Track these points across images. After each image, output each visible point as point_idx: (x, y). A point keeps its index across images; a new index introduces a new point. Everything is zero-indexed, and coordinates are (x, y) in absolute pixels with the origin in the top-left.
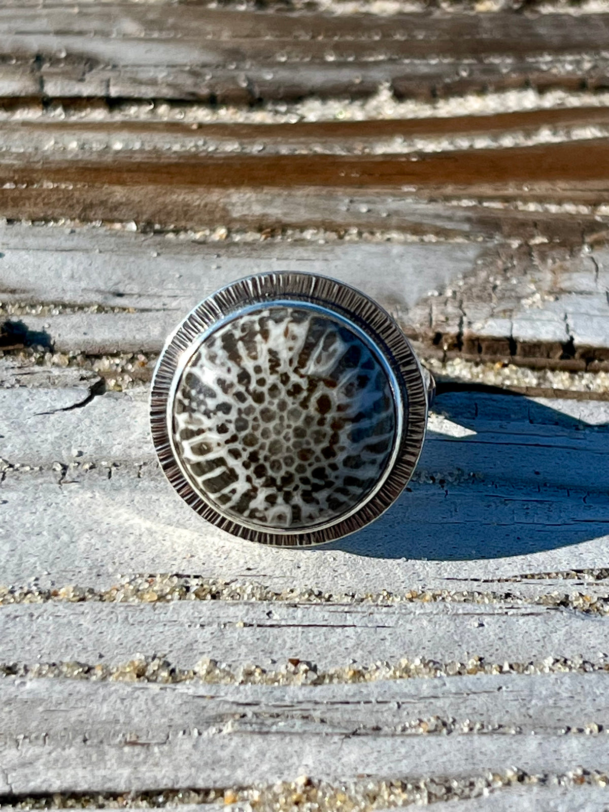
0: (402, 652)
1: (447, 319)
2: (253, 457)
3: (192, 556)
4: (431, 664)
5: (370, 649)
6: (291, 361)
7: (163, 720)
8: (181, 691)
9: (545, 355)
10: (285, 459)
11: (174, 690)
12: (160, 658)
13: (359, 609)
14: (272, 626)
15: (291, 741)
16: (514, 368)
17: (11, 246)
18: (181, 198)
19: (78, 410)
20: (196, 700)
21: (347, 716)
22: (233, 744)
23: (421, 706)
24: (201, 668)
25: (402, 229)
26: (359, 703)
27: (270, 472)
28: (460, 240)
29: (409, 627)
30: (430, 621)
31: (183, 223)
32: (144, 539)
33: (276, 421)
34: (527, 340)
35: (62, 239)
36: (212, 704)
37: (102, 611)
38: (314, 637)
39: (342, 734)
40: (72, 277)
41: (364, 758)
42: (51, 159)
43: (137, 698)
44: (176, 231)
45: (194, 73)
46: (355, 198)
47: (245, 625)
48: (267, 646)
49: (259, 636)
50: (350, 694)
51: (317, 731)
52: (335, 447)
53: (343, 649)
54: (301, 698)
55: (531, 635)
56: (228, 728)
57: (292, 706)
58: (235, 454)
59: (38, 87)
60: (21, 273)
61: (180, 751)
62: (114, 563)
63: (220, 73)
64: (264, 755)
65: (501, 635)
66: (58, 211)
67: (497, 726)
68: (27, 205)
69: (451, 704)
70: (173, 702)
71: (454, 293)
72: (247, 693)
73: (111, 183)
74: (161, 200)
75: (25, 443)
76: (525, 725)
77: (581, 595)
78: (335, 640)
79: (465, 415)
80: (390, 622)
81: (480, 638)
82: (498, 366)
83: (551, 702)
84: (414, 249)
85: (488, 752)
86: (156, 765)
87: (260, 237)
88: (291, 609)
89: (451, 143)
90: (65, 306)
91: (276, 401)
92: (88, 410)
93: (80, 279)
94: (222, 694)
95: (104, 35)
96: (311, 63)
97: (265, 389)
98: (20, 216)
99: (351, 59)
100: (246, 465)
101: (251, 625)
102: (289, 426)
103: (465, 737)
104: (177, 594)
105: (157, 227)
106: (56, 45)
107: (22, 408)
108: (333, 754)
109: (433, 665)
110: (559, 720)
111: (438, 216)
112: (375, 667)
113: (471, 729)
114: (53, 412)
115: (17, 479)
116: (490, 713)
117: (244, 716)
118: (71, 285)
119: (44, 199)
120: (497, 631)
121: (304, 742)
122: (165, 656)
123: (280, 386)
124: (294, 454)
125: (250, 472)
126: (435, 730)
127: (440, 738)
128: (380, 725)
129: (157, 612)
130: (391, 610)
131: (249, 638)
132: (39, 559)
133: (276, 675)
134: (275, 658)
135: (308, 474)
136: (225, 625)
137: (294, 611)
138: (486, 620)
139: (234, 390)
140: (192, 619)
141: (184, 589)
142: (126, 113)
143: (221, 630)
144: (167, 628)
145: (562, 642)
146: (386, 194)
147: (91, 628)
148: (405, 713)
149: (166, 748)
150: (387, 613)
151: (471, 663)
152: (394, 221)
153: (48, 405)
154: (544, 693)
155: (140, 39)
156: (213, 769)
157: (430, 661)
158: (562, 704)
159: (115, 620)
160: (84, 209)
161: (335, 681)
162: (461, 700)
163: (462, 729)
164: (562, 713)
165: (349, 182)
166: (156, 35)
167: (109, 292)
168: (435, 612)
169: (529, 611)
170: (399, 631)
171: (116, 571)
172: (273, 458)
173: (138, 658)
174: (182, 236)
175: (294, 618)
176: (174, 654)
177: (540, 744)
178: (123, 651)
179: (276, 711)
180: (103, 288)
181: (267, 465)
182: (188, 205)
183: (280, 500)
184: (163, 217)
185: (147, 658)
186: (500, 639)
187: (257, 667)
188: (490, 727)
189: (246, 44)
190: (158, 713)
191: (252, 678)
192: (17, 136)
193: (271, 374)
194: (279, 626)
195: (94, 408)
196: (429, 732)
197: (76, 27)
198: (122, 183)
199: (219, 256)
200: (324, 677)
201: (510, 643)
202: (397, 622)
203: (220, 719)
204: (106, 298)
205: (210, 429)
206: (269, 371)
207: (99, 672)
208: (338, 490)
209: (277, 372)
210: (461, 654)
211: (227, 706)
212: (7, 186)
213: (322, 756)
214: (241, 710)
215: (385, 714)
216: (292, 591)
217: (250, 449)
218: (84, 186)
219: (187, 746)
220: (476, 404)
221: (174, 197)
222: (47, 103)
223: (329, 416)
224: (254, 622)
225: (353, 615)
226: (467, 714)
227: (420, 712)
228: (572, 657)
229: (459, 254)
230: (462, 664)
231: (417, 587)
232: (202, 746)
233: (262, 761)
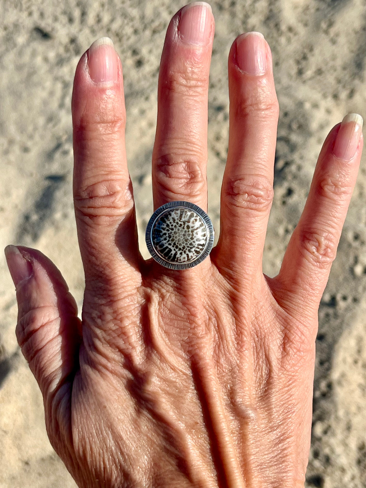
2: (174, 244)
6: (178, 219)
10: (182, 242)
27: (179, 247)
33: (178, 234)
52: (193, 237)
58: (170, 244)
91: (177, 229)
97: (173, 227)
100: (173, 247)
102: (181, 234)
123: (177, 225)
124: (184, 241)
125: (174, 248)
135: (188, 245)
139: (166, 229)
172: (179, 243)
181: (178, 245)
183: (183, 253)
206: (173, 222)
208: (197, 248)
209: (175, 222)
217: (173, 242)
223: (190, 230)
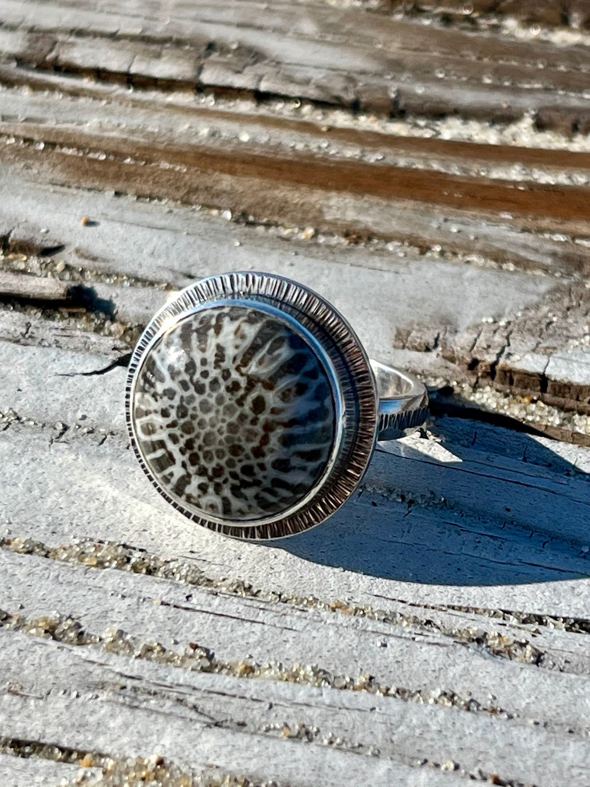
0: (299, 656)
1: (489, 347)
2: (189, 444)
3: (145, 530)
4: (321, 673)
5: (269, 647)
6: (235, 359)
7: (50, 677)
8: (75, 653)
9: (575, 397)
10: (218, 451)
11: (71, 651)
12: (73, 619)
13: (274, 608)
14: (187, 609)
15: (156, 719)
16: (542, 404)
17: (109, 217)
18: (282, 194)
19: (96, 377)
20: (87, 664)
21: (218, 707)
22: (103, 711)
23: (290, 711)
24: (108, 636)
25: (484, 254)
26: (234, 696)
27: (203, 462)
28: (539, 273)
29: (314, 634)
30: (336, 632)
31: (276, 218)
32: (107, 506)
33: (212, 414)
34: (558, 379)
35: (159, 216)
36: (99, 671)
37: (38, 565)
38: (222, 626)
39: (204, 722)
40: (153, 253)
41: (217, 749)
42: (176, 141)
43: (34, 652)
44: (268, 225)
45: (350, 79)
46: (450, 218)
47: (162, 603)
48: (175, 626)
49: (170, 616)
50: (229, 686)
51: (183, 715)
52: (265, 449)
53: (243, 642)
54: (181, 681)
55: (428, 664)
56: (103, 696)
57: (171, 687)
58: (174, 439)
59: (195, 73)
60: (108, 242)
61: (53, 709)
62: (72, 524)
63: (375, 81)
64: (128, 728)
65: (400, 659)
66: (164, 190)
67: (356, 745)
68: (138, 181)
69: (320, 715)
70: (65, 661)
71: (509, 323)
72: (135, 666)
73: (222, 171)
74: (262, 194)
75: (38, 399)
76: (385, 749)
77: (499, 635)
78: (240, 633)
79: (462, 442)
80: (299, 626)
81: (378, 657)
82: (526, 400)
83: (418, 732)
84: (487, 274)
85: (337, 768)
86: (29, 717)
87: (344, 242)
88: (211, 596)
89: (570, 178)
90: (137, 281)
91: (215, 395)
92: (105, 379)
93: (159, 256)
94: (111, 663)
95: (280, 32)
96: (467, 83)
97: (207, 382)
98: (128, 191)
99: (507, 84)
100: (182, 452)
101: (168, 605)
102: (223, 421)
103: (319, 749)
104: (116, 562)
105: (251, 218)
106: (232, 36)
107: (47, 367)
108: (190, 741)
109: (322, 675)
110: (419, 751)
111: (525, 247)
112: (267, 666)
113: (331, 743)
114: (73, 375)
115: (16, 431)
116: (355, 731)
117: (124, 688)
118: (149, 261)
119: (155, 177)
120: (397, 654)
121: (168, 722)
122: (79, 618)
123: (221, 380)
124: (225, 448)
125: (186, 458)
126: (297, 736)
127: (296, 745)
128: (247, 721)
129: (87, 576)
130: (304, 614)
131: (161, 617)
132: (6, 508)
133: (173, 656)
134: (178, 639)
135: (238, 469)
136: (144, 600)
137: (213, 599)
138: (392, 641)
139: (180, 378)
140: (116, 588)
141: (125, 560)
142: (272, 108)
143: (138, 604)
144: (90, 592)
145: (457, 676)
146: (482, 218)
147: (22, 580)
148: (274, 714)
149: (41, 702)
150: (299, 617)
151: (360, 680)
152: (479, 245)
153: (71, 368)
154: (415, 721)
155: (312, 40)
156: (78, 732)
157: (320, 670)
158: (426, 736)
159: (46, 575)
160: (188, 193)
161: (225, 671)
162: (331, 713)
163: (322, 741)
164: (424, 744)
165: (449, 202)
166: (329, 38)
167: (181, 273)
168: (345, 625)
169: (436, 641)
170: (305, 636)
171: (71, 531)
172: (206, 449)
173: (53, 615)
174: (272, 230)
175: (210, 605)
176: (88, 618)
177: (389, 770)
178: (43, 606)
179: (154, 689)
180: (176, 268)
181: (201, 454)
182: (287, 202)
183: (211, 490)
184: (259, 211)
185: (61, 617)
186: (398, 662)
187: (159, 644)
188: (349, 745)
189: (410, 57)
190: (48, 669)
191: (149, 654)
192: (157, 116)
193: (215, 368)
194: (194, 610)
195: (111, 377)
196: (290, 737)
197: (259, 22)
198: (232, 172)
199: (296, 254)
200: (216, 666)
201: (406, 667)
202: (305, 627)
203: (102, 686)
204: (176, 278)
205: (156, 412)
206: (213, 365)
207: (14, 622)
208: (266, 490)
209: (220, 367)
210: (354, 669)
211: (111, 675)
212: (128, 161)
213: (180, 739)
214: (123, 681)
215: (255, 712)
216: (224, 580)
217: (187, 437)
218: (197, 171)
219: (61, 705)
220: (476, 433)
221: (276, 192)
222: (200, 89)
223: (262, 417)
224: (172, 602)
225: (267, 612)
226: (333, 728)
227: (288, 717)
228: (461, 693)
229: (530, 286)
230: (352, 680)
231: (344, 598)
232: (73, 708)
233: (124, 732)
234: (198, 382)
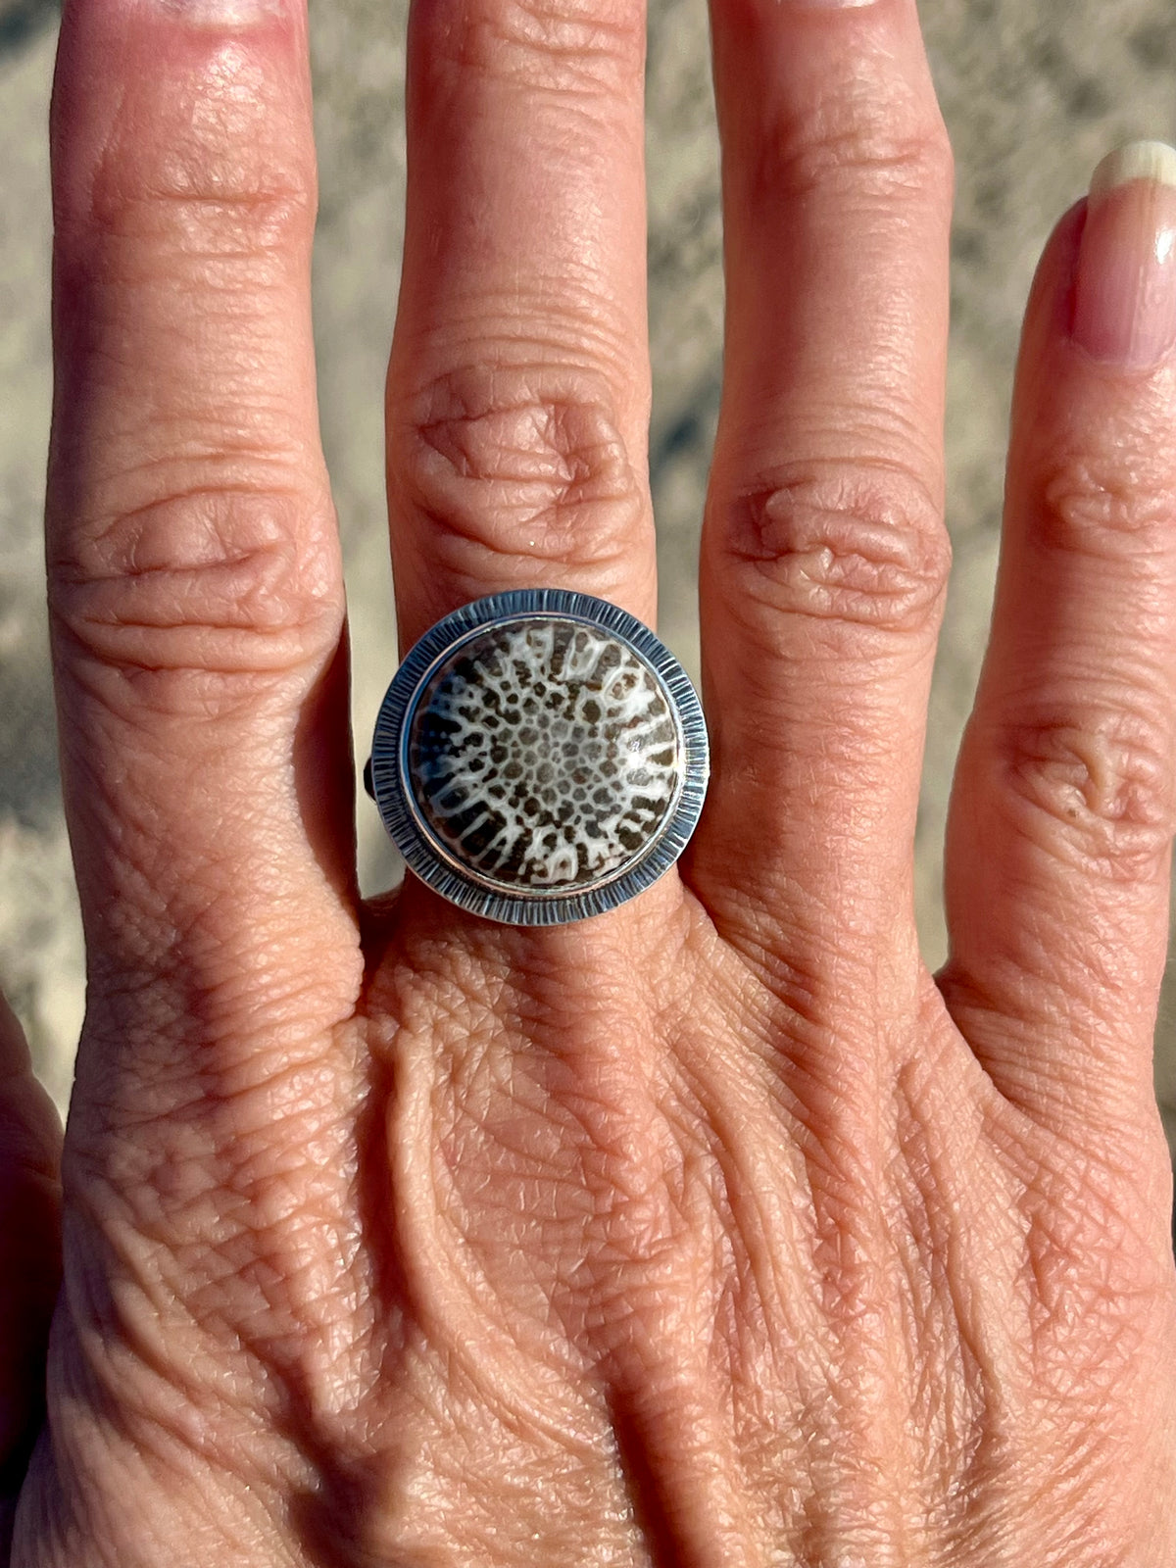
2: (520, 791)
6: (542, 669)
10: (559, 786)
27: (543, 806)
33: (540, 742)
52: (615, 761)
58: (497, 792)
91: (535, 718)
97: (518, 706)
100: (513, 804)
102: (556, 744)
123: (536, 698)
124: (568, 776)
125: (519, 811)
135: (589, 800)
139: (482, 716)
172: (543, 787)
181: (539, 798)
183: (561, 840)
193: (522, 687)
205: (462, 770)
206: (519, 685)
208: (627, 816)
209: (529, 684)
217: (515, 782)
223: (600, 725)
234: (507, 711)
